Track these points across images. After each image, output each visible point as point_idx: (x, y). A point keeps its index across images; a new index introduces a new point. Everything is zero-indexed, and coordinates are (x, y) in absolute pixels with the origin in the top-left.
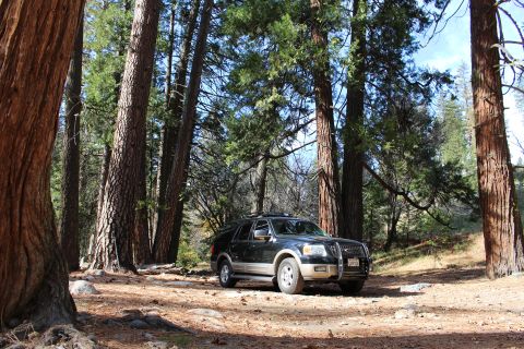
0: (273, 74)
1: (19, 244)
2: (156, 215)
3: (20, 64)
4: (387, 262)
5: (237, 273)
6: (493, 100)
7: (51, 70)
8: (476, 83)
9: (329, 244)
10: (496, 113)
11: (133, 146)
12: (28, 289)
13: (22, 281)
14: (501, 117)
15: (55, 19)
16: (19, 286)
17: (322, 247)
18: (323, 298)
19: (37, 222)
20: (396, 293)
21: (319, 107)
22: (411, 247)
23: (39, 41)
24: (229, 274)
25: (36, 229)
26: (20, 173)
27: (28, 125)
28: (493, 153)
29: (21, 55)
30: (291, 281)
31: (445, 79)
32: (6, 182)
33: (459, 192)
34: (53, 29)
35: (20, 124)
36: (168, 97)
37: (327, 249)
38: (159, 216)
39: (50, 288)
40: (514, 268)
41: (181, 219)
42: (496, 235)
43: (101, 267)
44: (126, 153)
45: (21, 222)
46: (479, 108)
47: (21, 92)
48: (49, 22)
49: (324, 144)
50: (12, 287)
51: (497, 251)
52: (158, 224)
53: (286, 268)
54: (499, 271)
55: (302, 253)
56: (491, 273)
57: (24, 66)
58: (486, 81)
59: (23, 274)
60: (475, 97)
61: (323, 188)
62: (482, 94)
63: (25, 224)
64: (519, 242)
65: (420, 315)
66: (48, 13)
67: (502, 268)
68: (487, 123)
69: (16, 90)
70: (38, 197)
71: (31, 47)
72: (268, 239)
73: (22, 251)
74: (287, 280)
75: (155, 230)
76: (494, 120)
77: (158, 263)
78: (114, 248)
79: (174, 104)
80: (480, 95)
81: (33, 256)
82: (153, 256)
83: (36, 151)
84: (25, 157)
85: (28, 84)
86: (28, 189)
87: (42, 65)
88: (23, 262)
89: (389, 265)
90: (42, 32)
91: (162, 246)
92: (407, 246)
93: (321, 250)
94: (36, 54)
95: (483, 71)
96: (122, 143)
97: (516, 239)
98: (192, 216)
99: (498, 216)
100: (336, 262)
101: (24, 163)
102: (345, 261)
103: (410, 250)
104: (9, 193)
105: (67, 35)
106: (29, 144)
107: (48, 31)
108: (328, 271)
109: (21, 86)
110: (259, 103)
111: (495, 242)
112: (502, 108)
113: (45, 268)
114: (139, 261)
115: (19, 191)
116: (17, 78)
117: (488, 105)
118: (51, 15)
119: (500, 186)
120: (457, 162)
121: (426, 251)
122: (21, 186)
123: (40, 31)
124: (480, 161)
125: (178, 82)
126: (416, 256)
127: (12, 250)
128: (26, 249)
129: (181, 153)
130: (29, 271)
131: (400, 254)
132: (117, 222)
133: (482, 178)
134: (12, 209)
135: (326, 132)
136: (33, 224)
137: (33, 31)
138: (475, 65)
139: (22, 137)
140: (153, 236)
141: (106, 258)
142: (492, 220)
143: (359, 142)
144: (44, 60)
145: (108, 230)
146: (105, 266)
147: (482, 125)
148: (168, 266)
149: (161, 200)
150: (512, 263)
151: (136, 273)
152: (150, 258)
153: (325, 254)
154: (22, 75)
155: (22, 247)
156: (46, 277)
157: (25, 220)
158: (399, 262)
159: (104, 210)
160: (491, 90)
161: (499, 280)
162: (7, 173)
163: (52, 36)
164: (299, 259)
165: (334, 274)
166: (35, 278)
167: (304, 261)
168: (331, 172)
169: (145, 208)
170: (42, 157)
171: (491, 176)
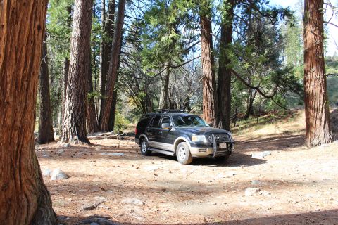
0: (172, 19)
1: (21, 193)
2: (100, 101)
3: (9, 86)
4: (246, 127)
5: (151, 148)
6: (317, 33)
7: (28, 85)
8: (306, 21)
9: (208, 134)
10: (319, 41)
11: (83, 63)
12: (29, 217)
13: (26, 213)
14: (321, 45)
15: (27, 50)
16: (24, 216)
17: (204, 136)
18: (204, 167)
19: (30, 177)
20: (249, 161)
21: (203, 34)
22: (261, 117)
23: (18, 68)
24: (147, 148)
25: (30, 181)
26: (17, 152)
27: (18, 123)
28: (314, 68)
29: (8, 79)
30: (185, 156)
31: (287, 13)
32: (9, 160)
33: (292, 86)
34: (26, 58)
35: (13, 123)
36: (104, 23)
37: (207, 138)
38: (102, 101)
39: (42, 212)
40: (323, 142)
41: (116, 98)
42: (313, 121)
43: (67, 141)
44: (78, 68)
45: (21, 181)
46: (307, 38)
47: (11, 103)
48: (23, 54)
49: (206, 59)
50: (20, 218)
51: (313, 130)
52: (101, 106)
53: (181, 148)
54: (313, 143)
55: (191, 140)
56: (309, 144)
57: (11, 87)
58: (313, 20)
59: (26, 209)
60: (305, 30)
61: (205, 87)
62: (310, 28)
63: (23, 181)
64: (327, 125)
65: (259, 193)
66: (22, 49)
67: (315, 141)
68: (312, 48)
69: (8, 103)
70: (29, 163)
71: (14, 73)
72: (170, 129)
73: (24, 197)
74: (182, 156)
75: (99, 111)
76: (316, 46)
77: (103, 131)
78: (74, 129)
79: (108, 27)
80: (308, 29)
81: (30, 198)
82: (99, 127)
83: (25, 137)
84: (19, 142)
85: (15, 97)
86: (23, 161)
87: (22, 83)
88: (25, 203)
89: (247, 130)
90: (20, 62)
91: (105, 121)
92: (259, 116)
93: (203, 139)
94: (17, 77)
95: (311, 13)
96: (75, 62)
97: (325, 123)
98: (123, 96)
99: (315, 109)
100: (212, 146)
101: (18, 147)
102: (218, 145)
103: (261, 119)
104: (12, 166)
105: (36, 58)
106: (20, 134)
107: (23, 59)
108: (207, 152)
109: (11, 100)
110: (163, 39)
111: (312, 125)
112: (322, 38)
113: (38, 201)
114: (90, 131)
115: (18, 163)
116: (8, 95)
117: (313, 36)
118: (24, 49)
119: (318, 90)
120: (292, 67)
121: (270, 121)
122: (18, 160)
123: (18, 61)
124: (306, 73)
125: (110, 12)
126: (264, 123)
127: (18, 197)
128: (26, 195)
129: (114, 60)
130: (29, 206)
131: (254, 122)
132: (76, 113)
133: (307, 84)
134: (14, 175)
135: (207, 51)
136: (28, 179)
137: (14, 62)
138: (306, 8)
139: (15, 131)
140: (98, 114)
141: (70, 136)
142: (311, 111)
143: (228, 61)
144: (23, 79)
145: (70, 118)
146: (70, 141)
147: (309, 49)
148: (109, 133)
149: (103, 91)
150: (321, 138)
151: (89, 143)
152: (97, 128)
153: (205, 141)
154: (11, 93)
155: (23, 195)
156: (39, 206)
157: (23, 179)
158: (254, 128)
159: (67, 105)
160: (316, 26)
161: (313, 149)
162: (9, 154)
163: (26, 62)
164: (190, 143)
165: (210, 153)
166: (32, 209)
167: (192, 145)
168: (211, 77)
169: (93, 97)
170: (29, 139)
171: (312, 83)
